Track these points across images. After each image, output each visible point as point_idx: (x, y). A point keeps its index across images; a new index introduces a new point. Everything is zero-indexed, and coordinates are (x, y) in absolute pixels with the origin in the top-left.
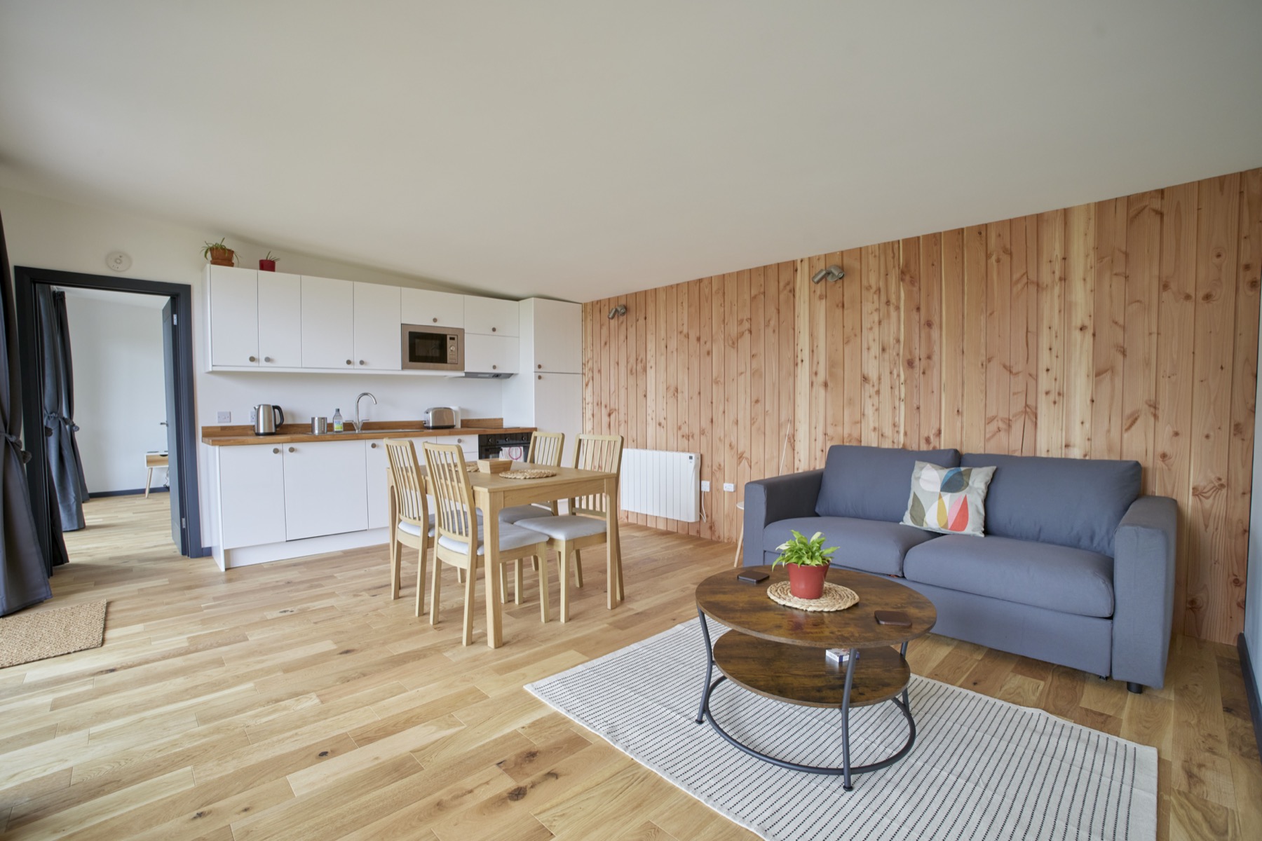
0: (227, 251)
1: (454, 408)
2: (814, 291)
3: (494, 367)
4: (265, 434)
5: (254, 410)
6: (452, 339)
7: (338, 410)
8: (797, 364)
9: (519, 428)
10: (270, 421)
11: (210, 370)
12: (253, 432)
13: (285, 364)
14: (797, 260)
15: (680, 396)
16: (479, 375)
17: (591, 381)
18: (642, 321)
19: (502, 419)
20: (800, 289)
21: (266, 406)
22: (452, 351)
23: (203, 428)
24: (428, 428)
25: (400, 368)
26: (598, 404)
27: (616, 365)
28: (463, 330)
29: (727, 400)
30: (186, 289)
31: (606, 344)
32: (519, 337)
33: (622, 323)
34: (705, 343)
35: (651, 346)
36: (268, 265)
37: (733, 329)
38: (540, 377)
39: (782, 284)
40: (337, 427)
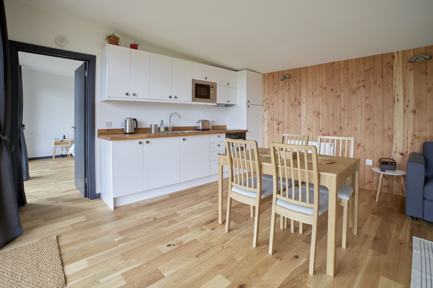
0: (117, 38)
1: (210, 120)
2: (406, 67)
3: (228, 102)
4: (129, 133)
5: (124, 121)
6: (212, 87)
7: (162, 121)
8: (394, 102)
9: (240, 130)
10: (132, 127)
11: (107, 99)
12: (122, 132)
13: (142, 97)
14: (394, 52)
15: (321, 116)
16: (220, 105)
17: (268, 109)
18: (298, 82)
19: (226, 126)
20: (397, 66)
21: (130, 119)
22: (212, 93)
23: (98, 130)
24: (199, 130)
25: (191, 101)
26: (271, 119)
27: (283, 102)
28: (216, 83)
29: (350, 118)
30: (94, 57)
31: (276, 92)
32: (237, 88)
33: (286, 82)
34: (337, 92)
35: (304, 93)
36: (134, 47)
37: (355, 86)
38: (248, 107)
39: (384, 64)
40: (162, 130)
